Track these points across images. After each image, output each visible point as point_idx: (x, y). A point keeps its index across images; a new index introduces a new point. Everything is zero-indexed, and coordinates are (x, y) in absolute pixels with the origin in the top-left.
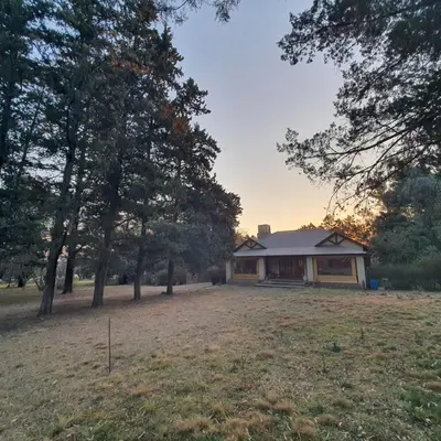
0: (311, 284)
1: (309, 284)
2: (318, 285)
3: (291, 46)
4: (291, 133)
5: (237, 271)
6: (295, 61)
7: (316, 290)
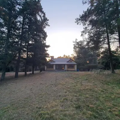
0: (66, 70)
1: (66, 71)
2: (68, 71)
3: (77, 20)
4: (76, 39)
5: (48, 68)
6: (78, 24)
7: (68, 72)
